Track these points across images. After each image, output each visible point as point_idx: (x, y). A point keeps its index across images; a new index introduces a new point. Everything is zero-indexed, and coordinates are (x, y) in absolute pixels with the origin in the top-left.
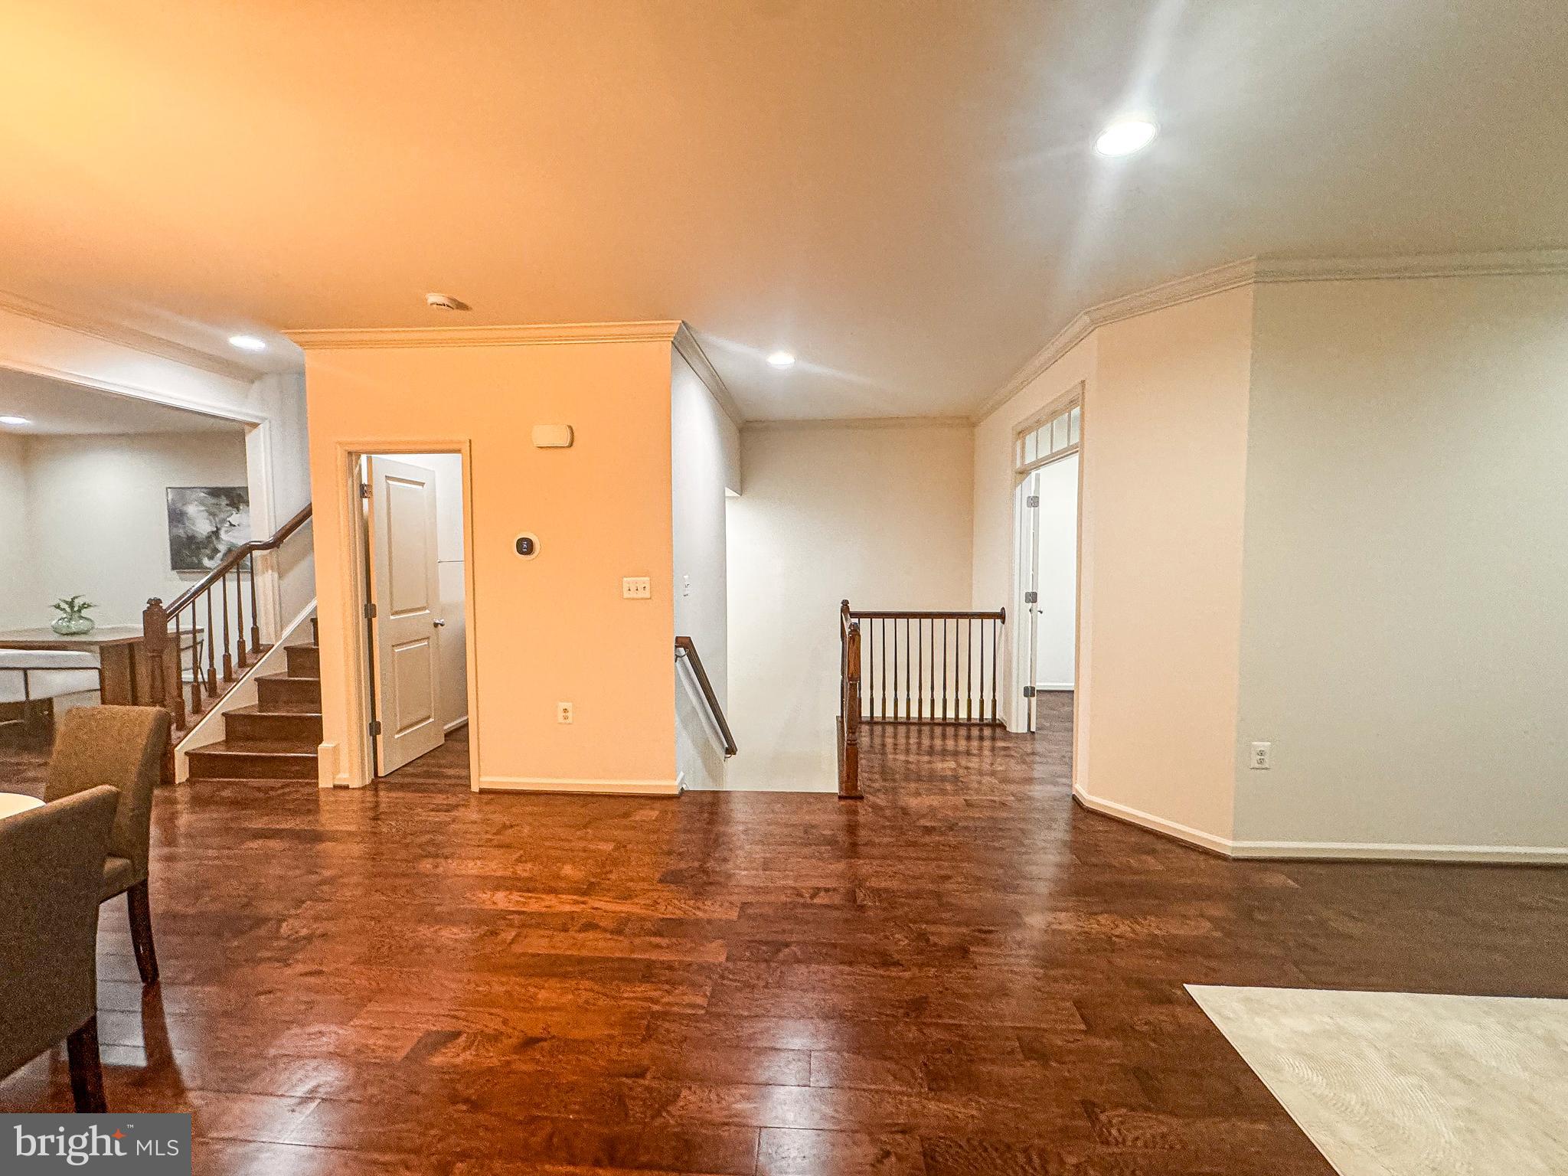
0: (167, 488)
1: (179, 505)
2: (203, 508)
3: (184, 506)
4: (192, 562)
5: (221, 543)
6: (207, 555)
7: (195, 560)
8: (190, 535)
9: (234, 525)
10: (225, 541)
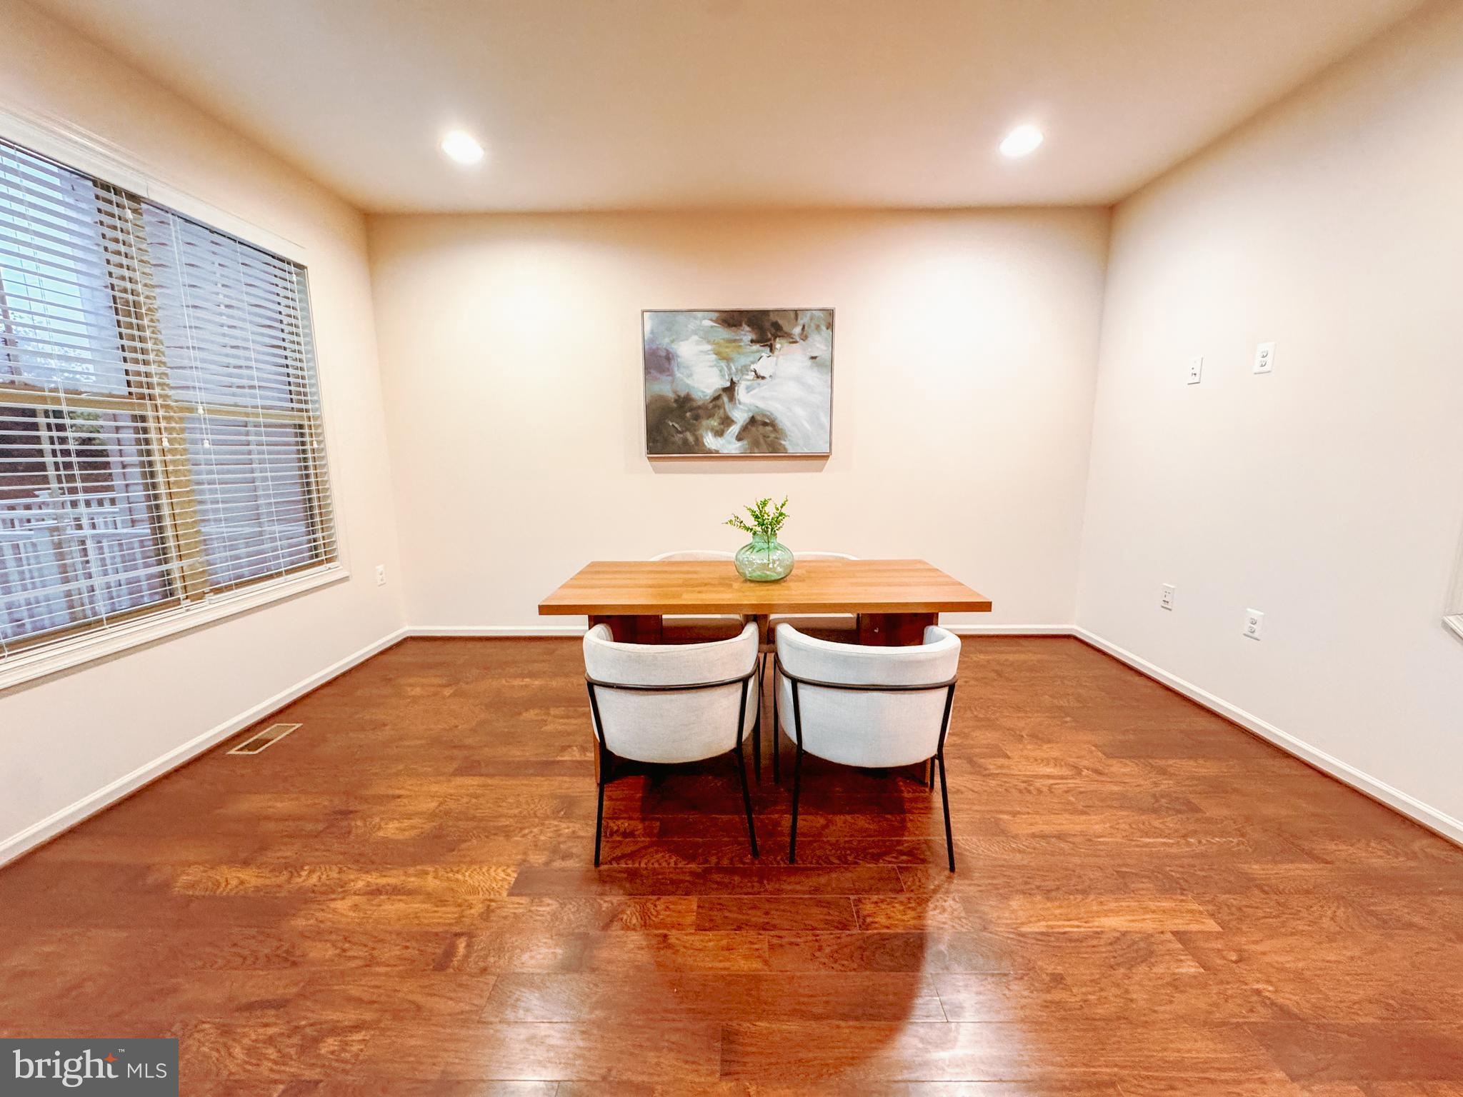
0: (643, 312)
1: (665, 341)
2: (709, 347)
3: (672, 341)
4: (685, 441)
5: (737, 408)
6: (712, 430)
7: (691, 438)
8: (682, 394)
9: (763, 378)
10: (744, 404)
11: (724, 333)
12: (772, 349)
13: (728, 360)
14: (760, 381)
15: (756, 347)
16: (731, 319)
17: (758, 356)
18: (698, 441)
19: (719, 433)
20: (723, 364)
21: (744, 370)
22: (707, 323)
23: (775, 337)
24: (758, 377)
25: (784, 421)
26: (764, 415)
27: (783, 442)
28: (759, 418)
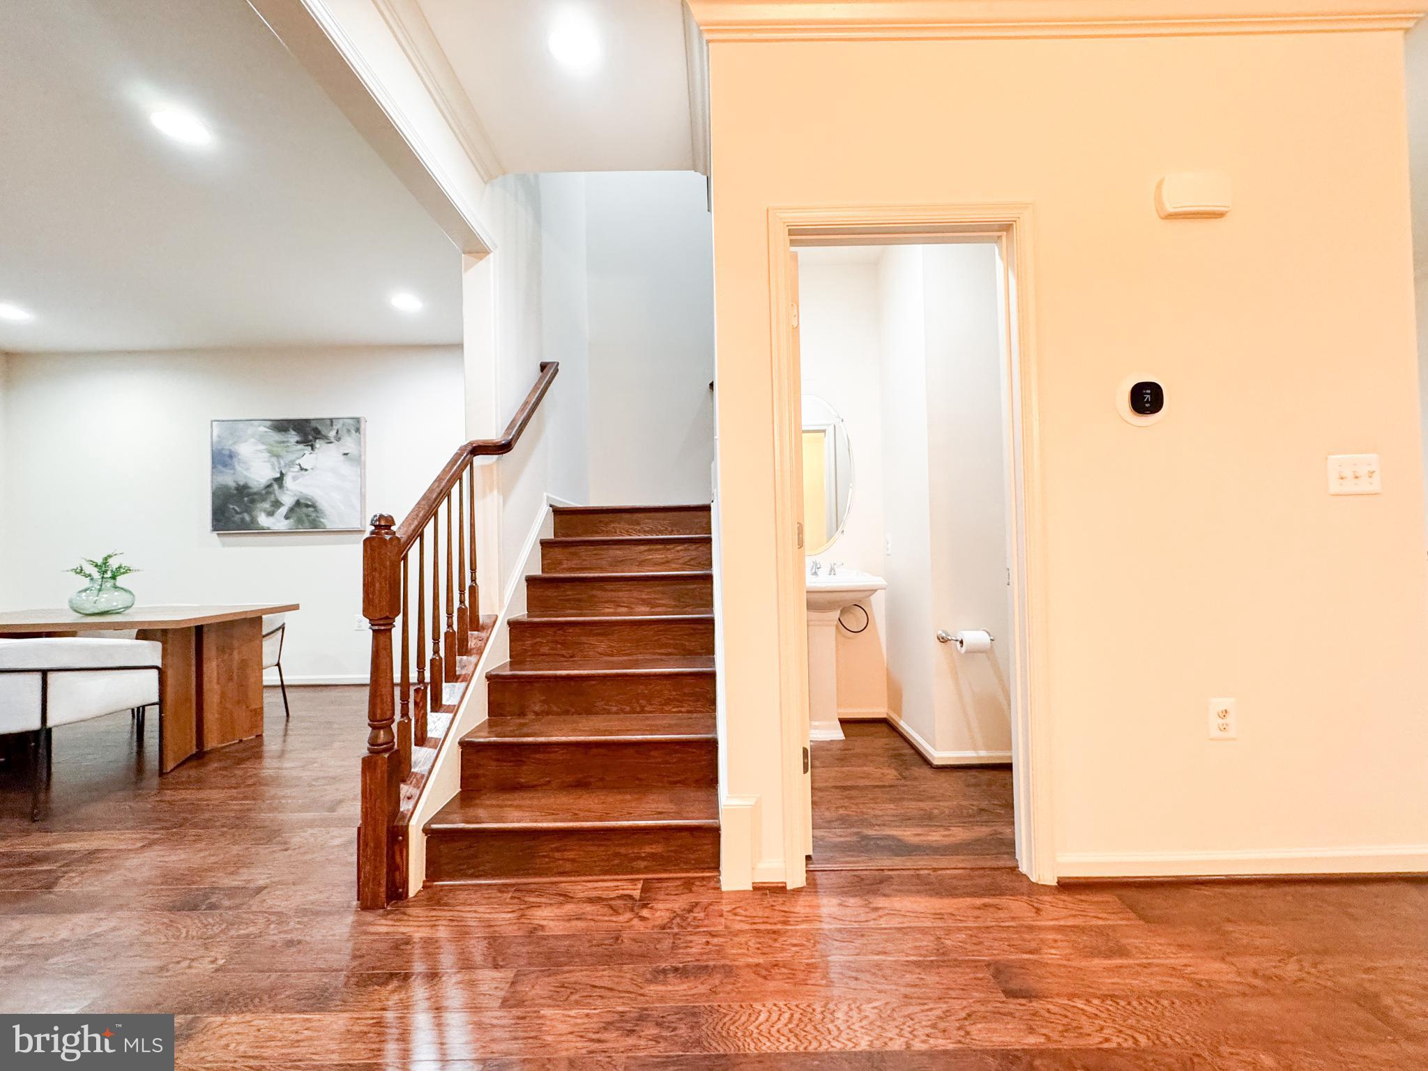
0: (212, 421)
1: (228, 445)
2: (263, 447)
3: (234, 443)
4: (243, 520)
5: (285, 494)
6: (265, 511)
7: (247, 518)
8: (241, 483)
9: (306, 470)
10: (291, 491)
11: (277, 437)
12: (313, 447)
13: (278, 456)
14: (303, 472)
15: (301, 446)
16: (282, 426)
17: (302, 454)
18: (254, 520)
19: (270, 514)
20: (274, 459)
21: (292, 463)
22: (262, 429)
23: (316, 439)
24: (302, 469)
25: (323, 503)
26: (308, 499)
27: (322, 520)
28: (302, 501)
